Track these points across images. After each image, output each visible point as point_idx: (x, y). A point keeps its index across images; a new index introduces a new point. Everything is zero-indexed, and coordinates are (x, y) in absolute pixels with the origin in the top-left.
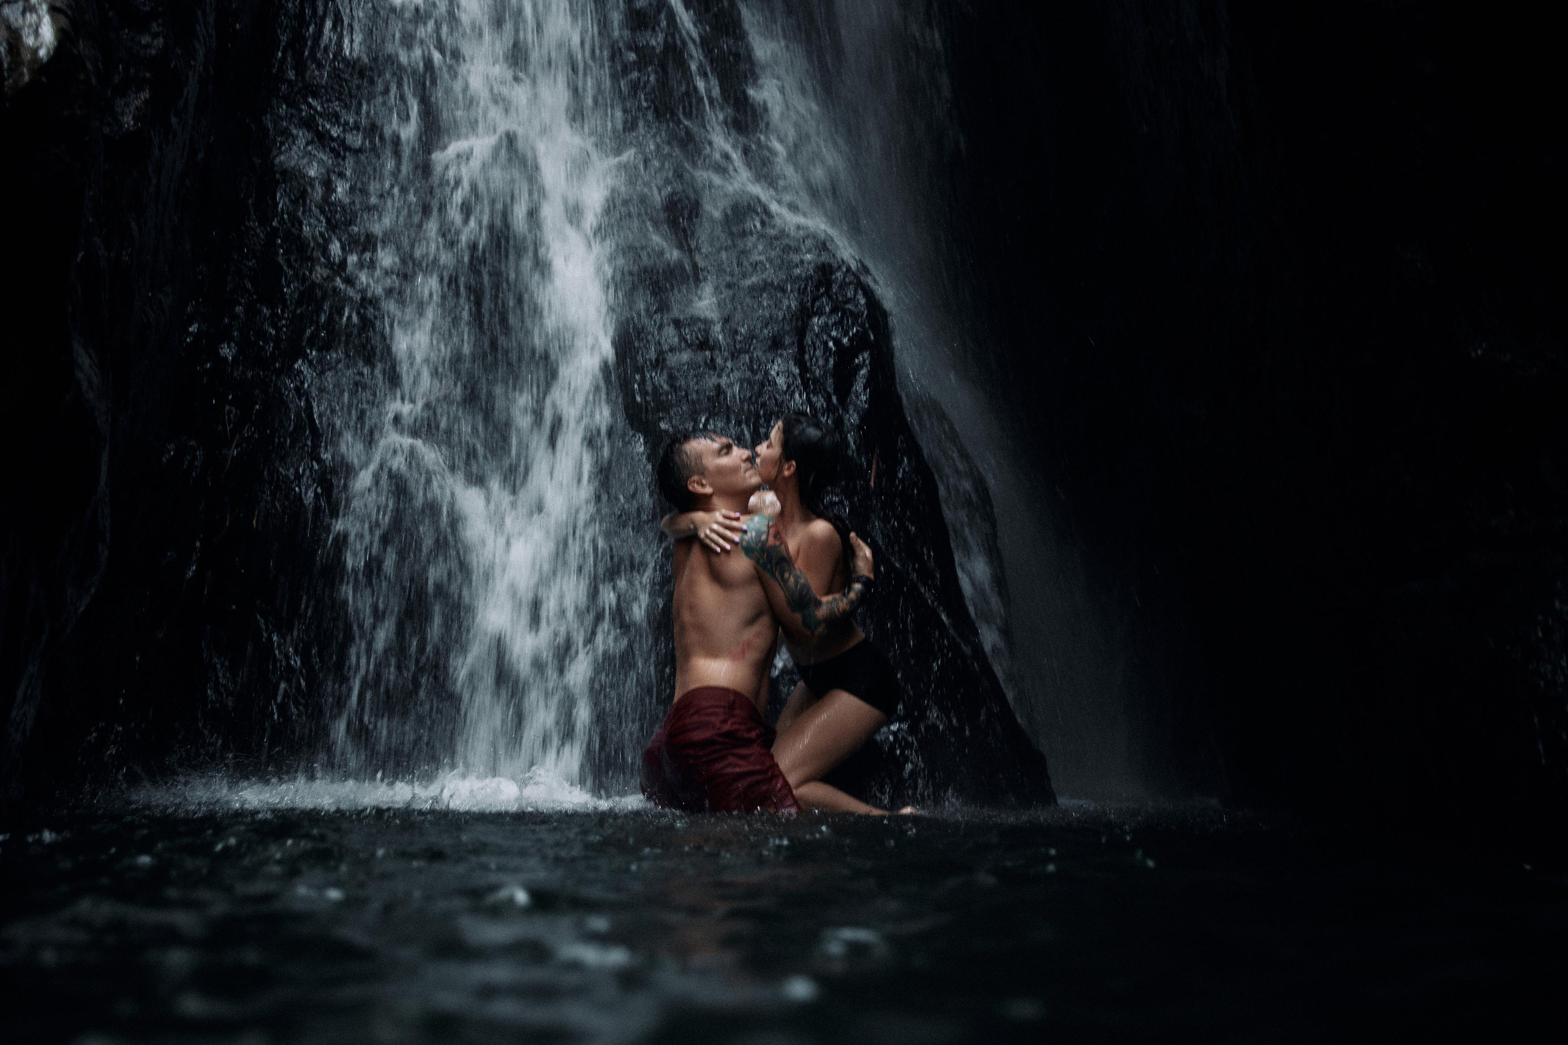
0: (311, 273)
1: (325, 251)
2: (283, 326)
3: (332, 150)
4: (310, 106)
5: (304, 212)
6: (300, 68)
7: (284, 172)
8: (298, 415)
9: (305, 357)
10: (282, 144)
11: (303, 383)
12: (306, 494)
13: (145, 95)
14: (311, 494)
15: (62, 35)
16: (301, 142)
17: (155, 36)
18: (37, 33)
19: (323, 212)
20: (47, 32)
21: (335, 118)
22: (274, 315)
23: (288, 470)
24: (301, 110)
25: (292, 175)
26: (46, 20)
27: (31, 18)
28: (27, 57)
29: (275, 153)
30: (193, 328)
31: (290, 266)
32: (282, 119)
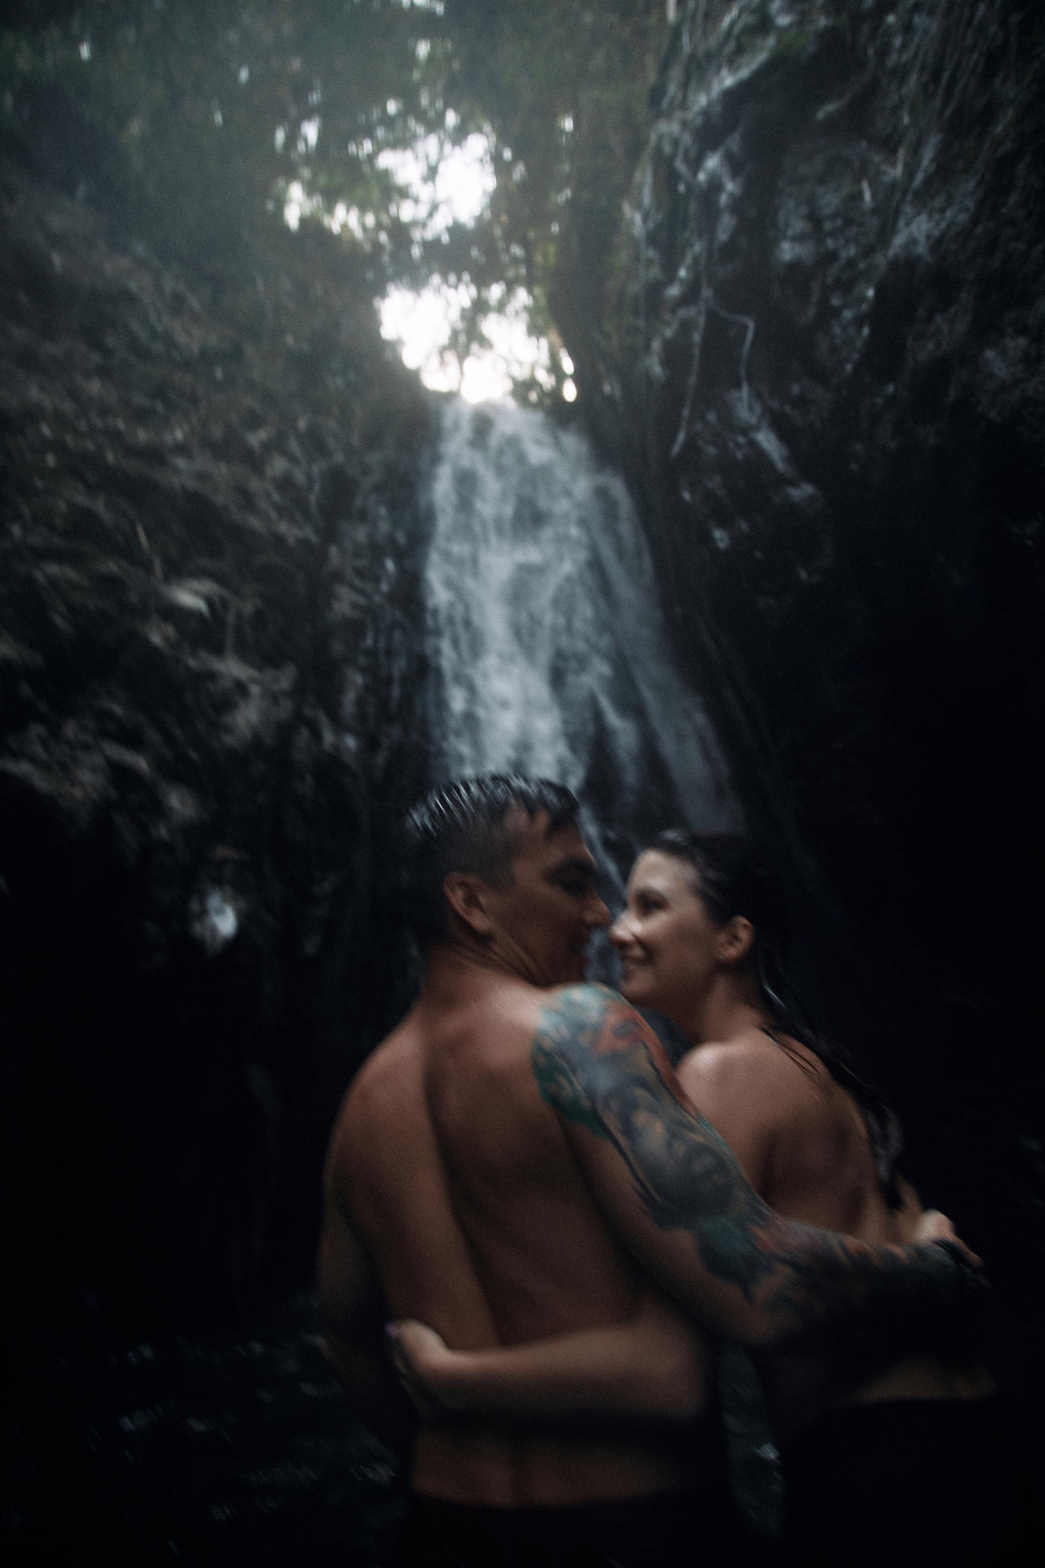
15: (238, 925)
28: (219, 939)
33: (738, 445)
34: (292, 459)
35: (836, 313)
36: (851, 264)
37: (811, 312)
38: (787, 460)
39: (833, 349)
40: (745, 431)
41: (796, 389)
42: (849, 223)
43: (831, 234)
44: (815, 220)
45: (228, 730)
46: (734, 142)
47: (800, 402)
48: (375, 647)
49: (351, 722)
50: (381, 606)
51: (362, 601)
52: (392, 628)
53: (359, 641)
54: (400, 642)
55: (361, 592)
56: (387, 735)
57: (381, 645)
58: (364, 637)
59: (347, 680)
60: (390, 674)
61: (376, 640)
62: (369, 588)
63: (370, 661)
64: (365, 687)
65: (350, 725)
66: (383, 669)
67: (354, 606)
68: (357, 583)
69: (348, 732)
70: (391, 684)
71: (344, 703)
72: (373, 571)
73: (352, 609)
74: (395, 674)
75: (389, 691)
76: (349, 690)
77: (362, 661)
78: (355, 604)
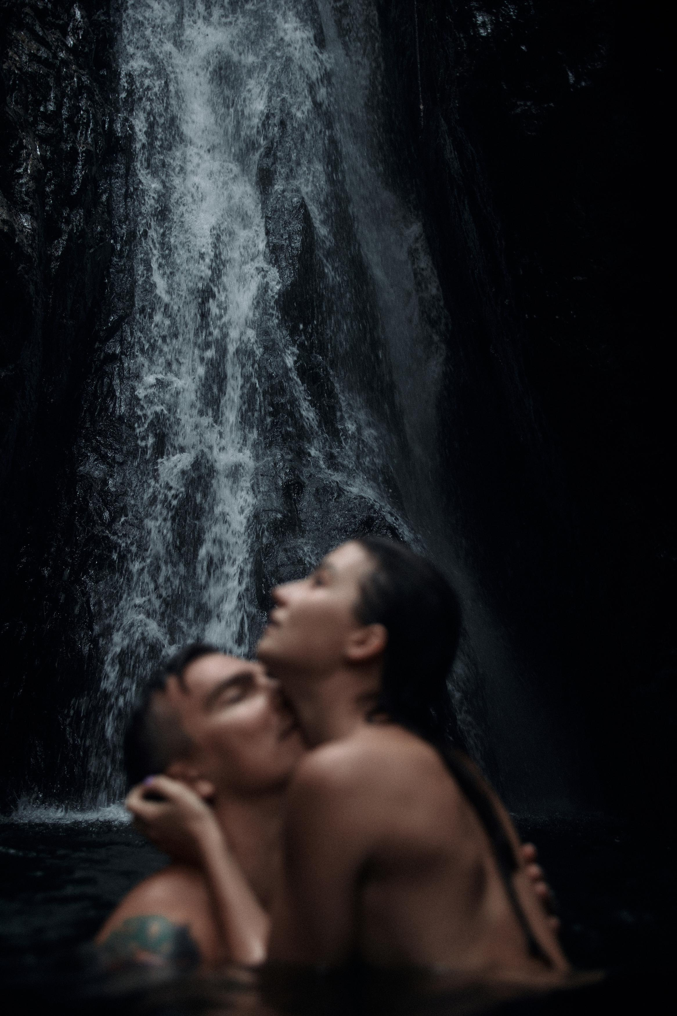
0: (92, 529)
1: (101, 516)
2: (76, 557)
3: (108, 463)
4: (97, 441)
5: (90, 497)
7: (82, 476)
10: (82, 461)
11: (86, 588)
12: (84, 648)
14: (87, 648)
16: (92, 459)
19: (101, 496)
21: (111, 447)
22: (71, 552)
23: (75, 635)
24: (92, 443)
29: (77, 466)
30: (24, 560)
31: (81, 525)
32: (82, 448)
48: (57, 112)
49: (26, 199)
50: (64, 62)
51: (43, 53)
52: (77, 94)
53: (38, 103)
54: (87, 111)
55: (42, 42)
56: (68, 221)
57: (65, 112)
58: (46, 99)
59: (22, 147)
60: (74, 150)
61: (59, 105)
62: (51, 38)
63: (50, 129)
64: (43, 158)
65: (26, 203)
66: (66, 141)
67: (33, 57)
68: (38, 28)
69: (24, 211)
70: (75, 162)
71: (20, 176)
72: (59, 18)
73: (30, 61)
74: (80, 149)
75: (72, 170)
76: (26, 160)
77: (41, 127)
78: (35, 55)
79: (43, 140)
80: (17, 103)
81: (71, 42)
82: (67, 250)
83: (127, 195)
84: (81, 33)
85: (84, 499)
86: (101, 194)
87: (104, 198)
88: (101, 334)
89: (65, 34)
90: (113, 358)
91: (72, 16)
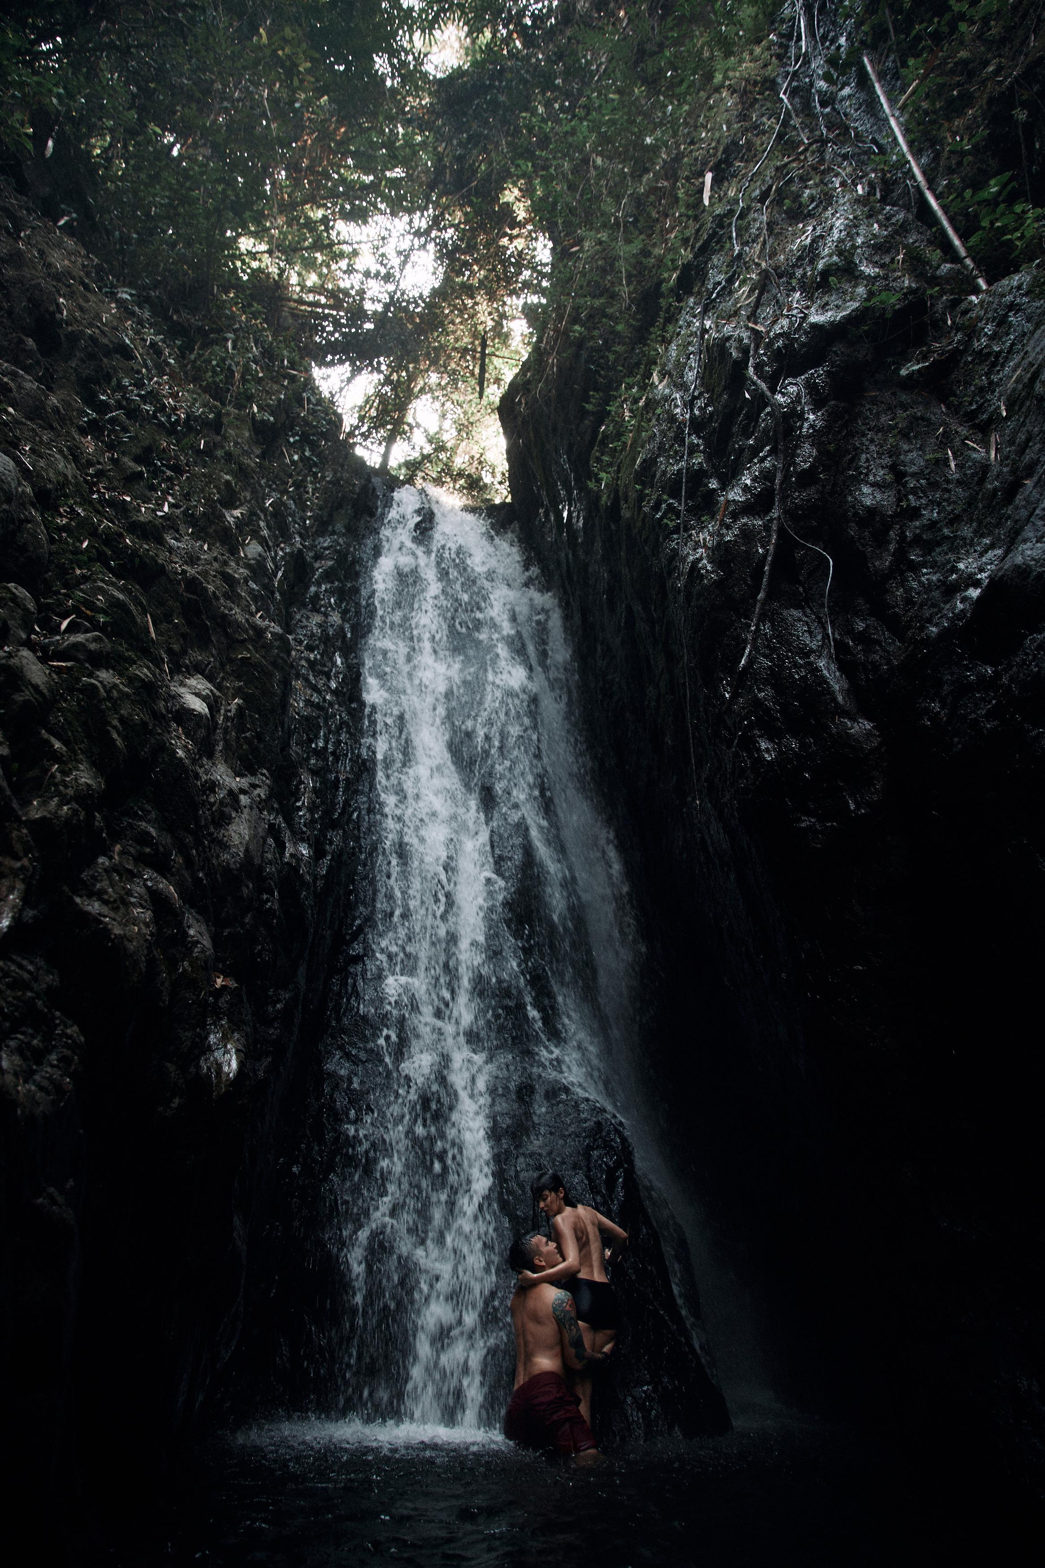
2: (325, 1155)
6: (339, 1020)
7: (329, 1074)
8: (330, 1205)
9: (335, 1172)
13: (270, 1059)
15: (241, 1064)
17: (276, 1029)
18: (229, 1065)
20: (234, 1064)
22: (320, 1149)
23: (324, 1236)
25: (332, 1075)
26: (234, 1057)
27: (227, 1056)
28: (224, 1078)
29: (324, 1063)
30: (281, 1160)
31: (330, 1123)
33: (796, 665)
34: (263, 542)
35: (914, 568)
36: (933, 525)
37: (888, 560)
38: (848, 693)
39: (909, 601)
40: (805, 653)
41: (861, 626)
42: (933, 485)
43: (914, 491)
44: (898, 474)
45: (224, 846)
46: (819, 374)
47: (862, 638)
48: (325, 748)
49: (304, 829)
50: (331, 704)
51: (315, 698)
52: (339, 728)
53: (311, 741)
54: (346, 744)
55: (315, 688)
56: (331, 843)
57: (330, 747)
58: (317, 737)
59: (302, 782)
60: (337, 778)
61: (326, 742)
62: (321, 684)
63: (320, 763)
64: (315, 790)
65: (304, 833)
66: (331, 772)
67: (308, 703)
68: (311, 678)
69: (302, 840)
70: (337, 789)
71: (299, 809)
72: (324, 665)
73: (306, 706)
74: (342, 777)
75: (335, 796)
76: (303, 794)
77: (313, 762)
78: (309, 701)
79: (314, 773)
80: (297, 744)
81: (333, 685)
82: (330, 868)
83: (370, 811)
84: (341, 676)
85: (331, 1096)
86: (353, 812)
87: (355, 815)
88: (348, 937)
89: (329, 678)
90: (358, 959)
91: (334, 664)
